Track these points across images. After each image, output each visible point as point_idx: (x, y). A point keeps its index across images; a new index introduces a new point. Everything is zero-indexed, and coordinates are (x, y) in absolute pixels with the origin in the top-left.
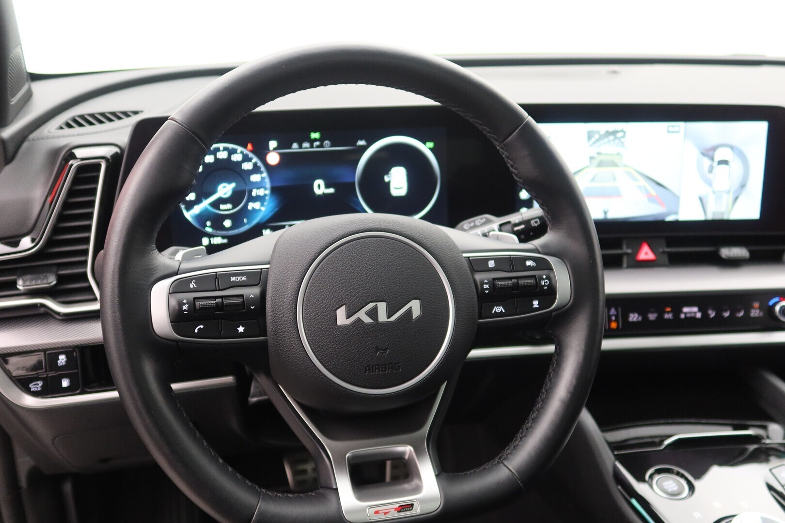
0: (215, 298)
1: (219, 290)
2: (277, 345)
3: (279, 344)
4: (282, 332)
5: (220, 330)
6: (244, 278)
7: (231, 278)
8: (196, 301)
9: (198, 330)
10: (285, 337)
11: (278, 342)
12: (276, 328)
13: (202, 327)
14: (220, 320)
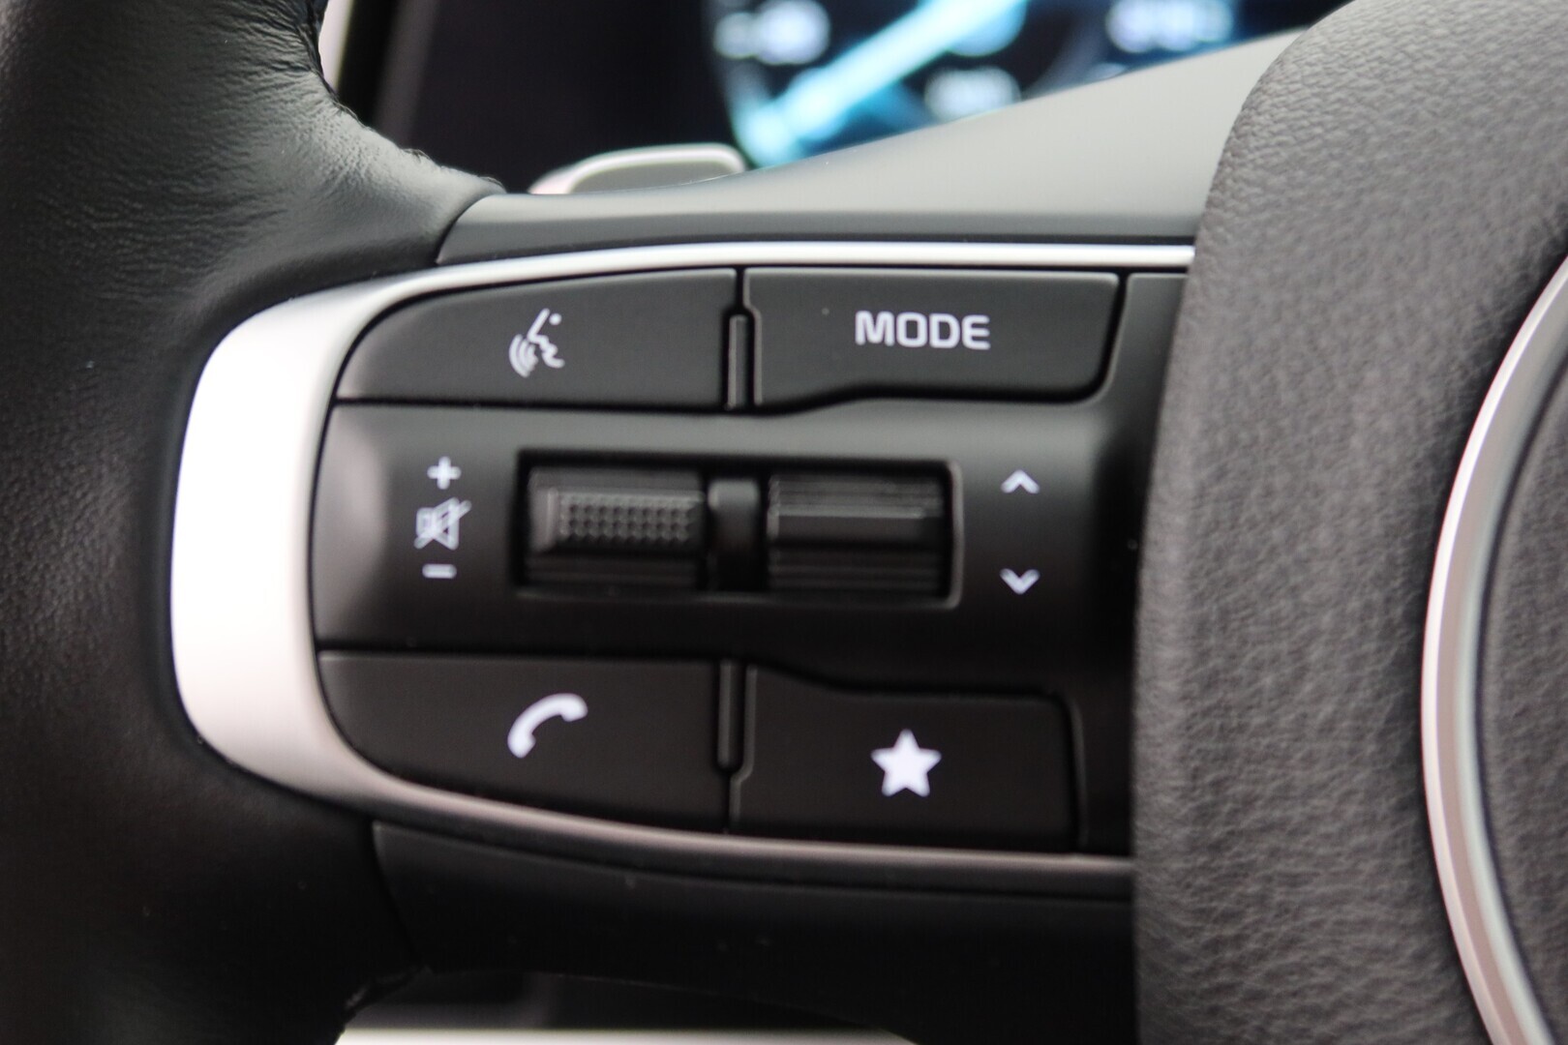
0: (709, 468)
1: (749, 409)
2: (1215, 945)
3: (1238, 940)
4: (1267, 828)
5: (725, 754)
6: (970, 332)
7: (863, 318)
8: (537, 477)
9: (540, 732)
10: (1293, 881)
11: (1228, 917)
12: (1217, 784)
13: (570, 707)
14: (728, 670)
